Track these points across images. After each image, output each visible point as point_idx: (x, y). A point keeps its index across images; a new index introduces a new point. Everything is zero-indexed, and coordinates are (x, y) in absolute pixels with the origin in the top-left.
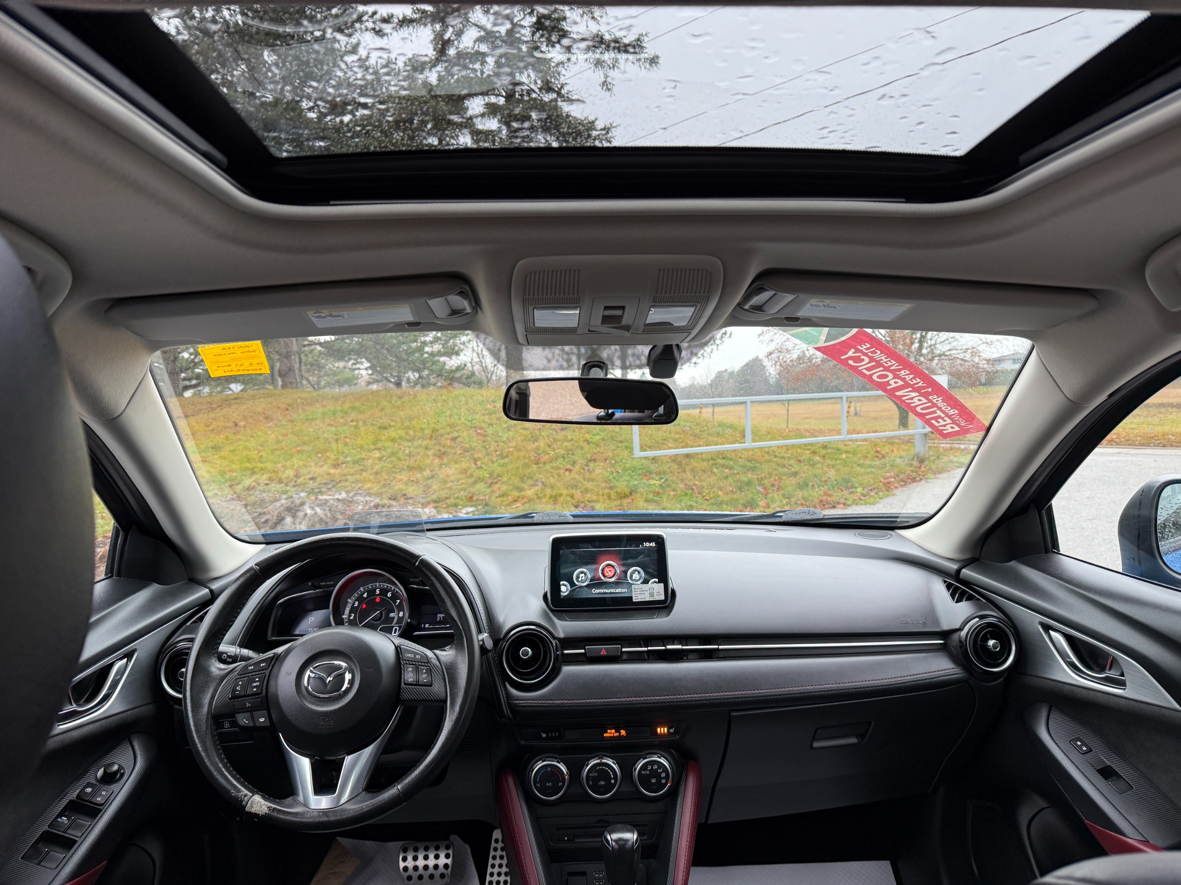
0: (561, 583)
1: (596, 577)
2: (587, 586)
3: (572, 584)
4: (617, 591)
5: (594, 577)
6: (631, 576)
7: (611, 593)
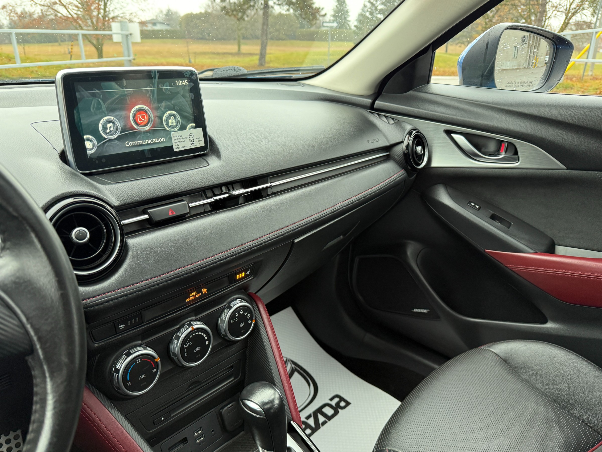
0: (85, 137)
1: (128, 127)
2: (118, 138)
3: (99, 138)
4: (155, 141)
5: (125, 126)
6: (167, 123)
7: (148, 144)
